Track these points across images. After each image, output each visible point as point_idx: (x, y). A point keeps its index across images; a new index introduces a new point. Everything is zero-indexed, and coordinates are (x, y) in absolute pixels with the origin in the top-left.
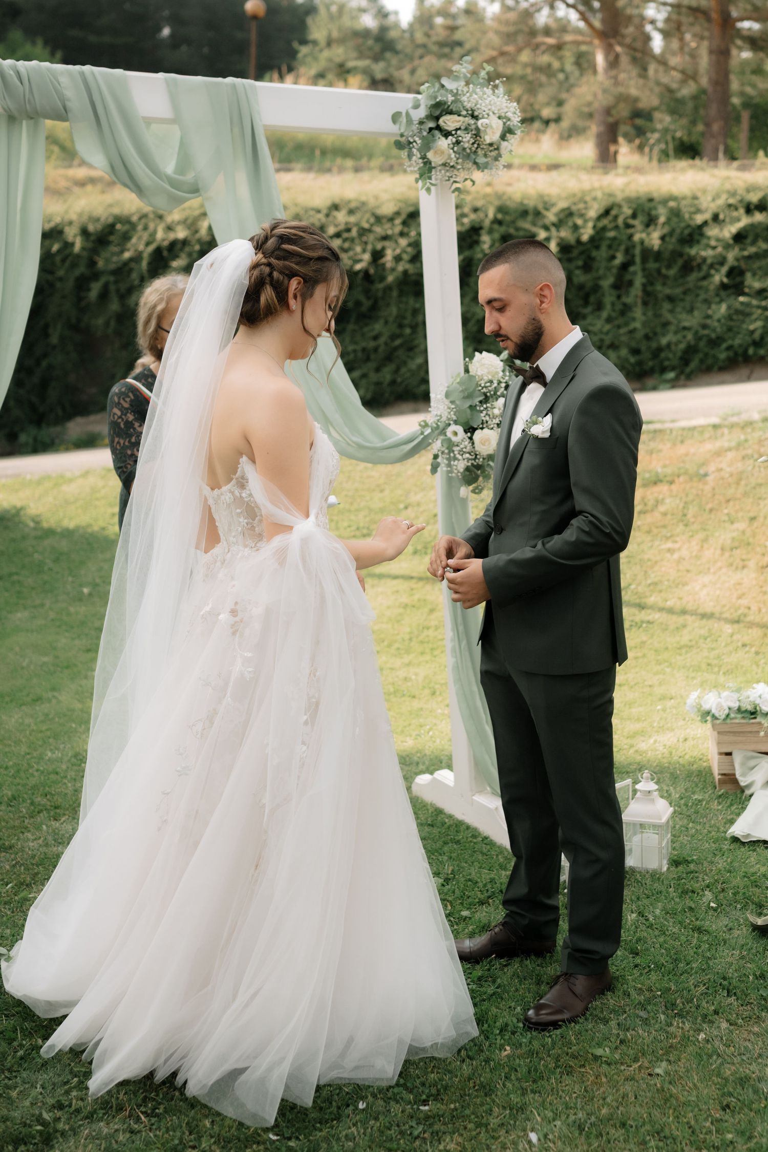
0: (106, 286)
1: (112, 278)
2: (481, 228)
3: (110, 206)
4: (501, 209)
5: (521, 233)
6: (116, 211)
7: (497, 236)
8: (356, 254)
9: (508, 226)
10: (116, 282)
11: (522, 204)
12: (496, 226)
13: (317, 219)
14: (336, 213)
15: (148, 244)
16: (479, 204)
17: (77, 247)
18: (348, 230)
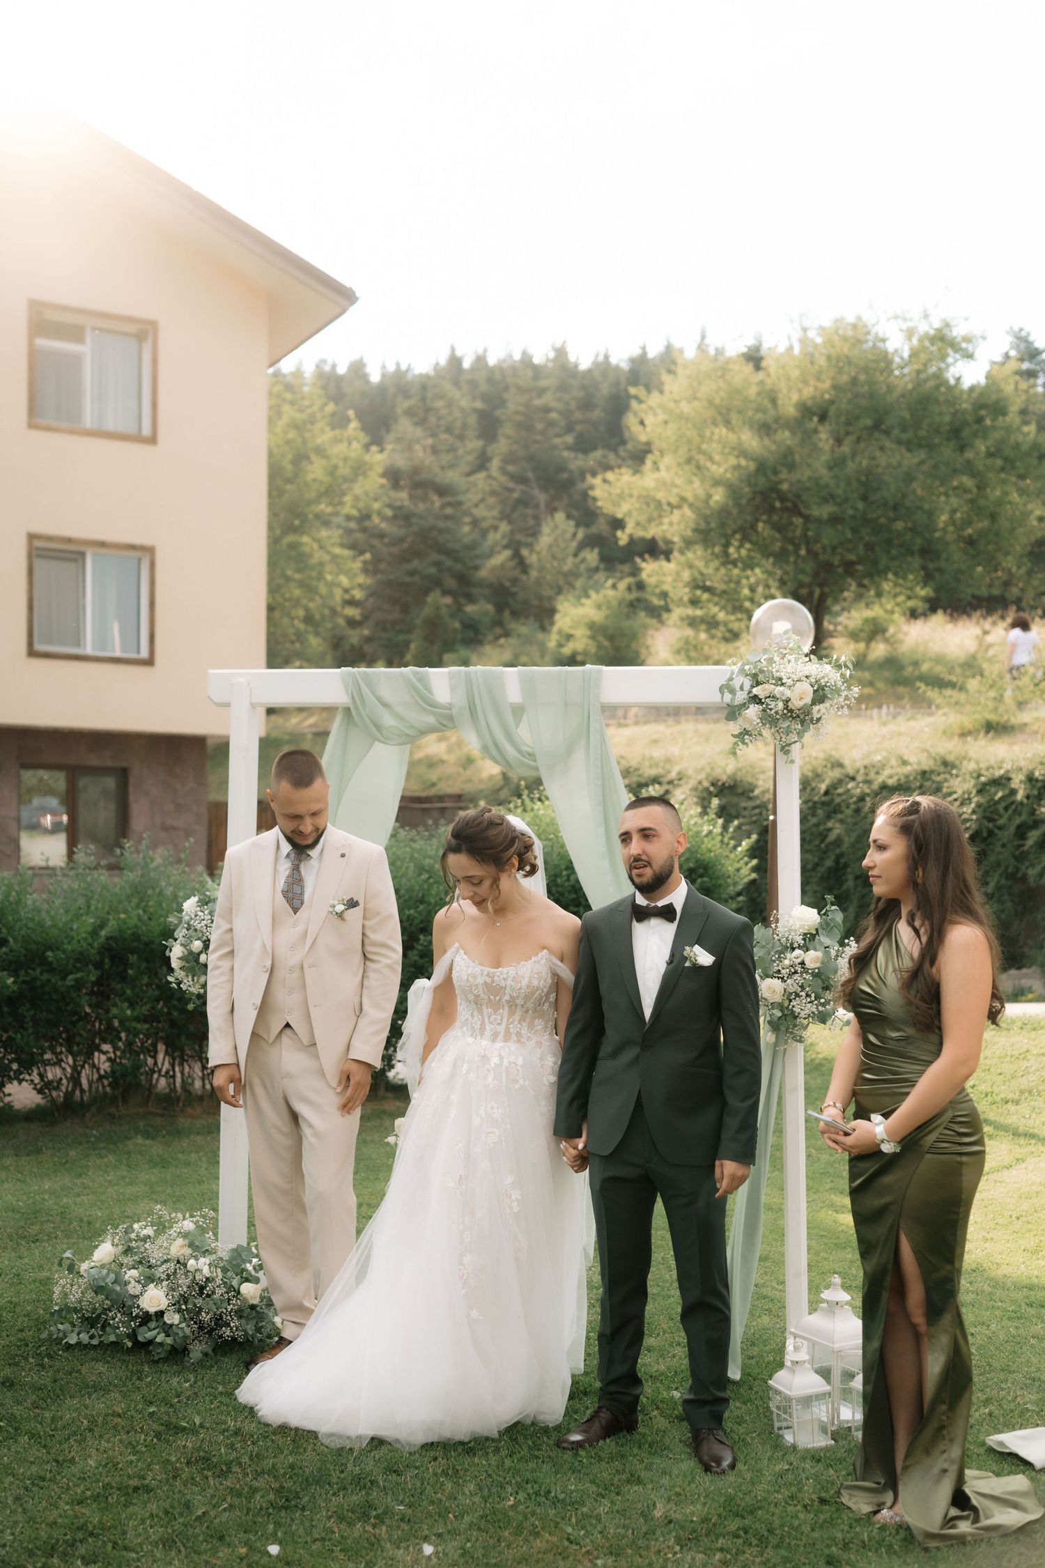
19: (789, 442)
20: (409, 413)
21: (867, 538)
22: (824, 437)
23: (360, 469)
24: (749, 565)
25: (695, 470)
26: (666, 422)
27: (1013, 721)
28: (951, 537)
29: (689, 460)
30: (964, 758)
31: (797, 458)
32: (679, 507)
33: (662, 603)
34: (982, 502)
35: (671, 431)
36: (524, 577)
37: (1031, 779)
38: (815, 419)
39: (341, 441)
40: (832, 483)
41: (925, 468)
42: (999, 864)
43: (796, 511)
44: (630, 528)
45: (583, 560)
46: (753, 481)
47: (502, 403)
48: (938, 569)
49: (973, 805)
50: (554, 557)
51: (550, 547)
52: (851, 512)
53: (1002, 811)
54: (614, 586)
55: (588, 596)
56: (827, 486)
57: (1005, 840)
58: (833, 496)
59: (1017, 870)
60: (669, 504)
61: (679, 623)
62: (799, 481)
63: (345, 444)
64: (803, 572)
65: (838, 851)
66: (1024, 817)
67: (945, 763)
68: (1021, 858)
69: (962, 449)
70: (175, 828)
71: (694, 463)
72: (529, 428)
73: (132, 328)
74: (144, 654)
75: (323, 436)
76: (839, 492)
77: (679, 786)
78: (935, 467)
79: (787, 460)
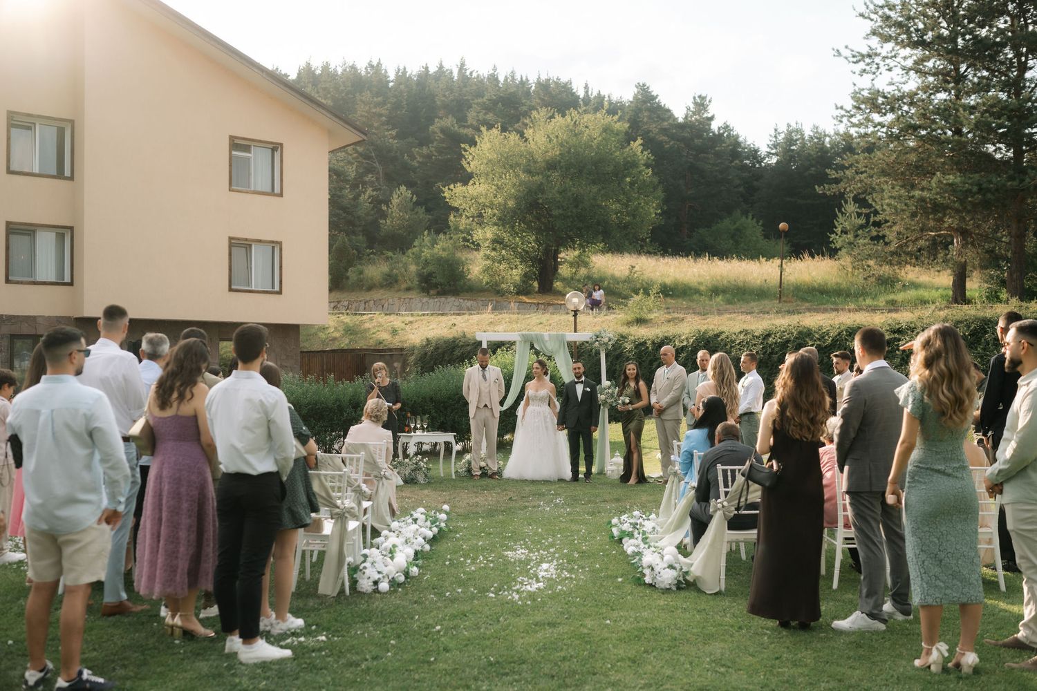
19: (541, 180)
26: (481, 163)
31: (545, 188)
37: (653, 343)
38: (552, 169)
40: (561, 200)
46: (526, 197)
51: (398, 205)
52: (570, 213)
58: (561, 206)
62: (546, 199)
67: (622, 337)
71: (496, 186)
73: (271, 146)
74: (277, 289)
76: (564, 204)
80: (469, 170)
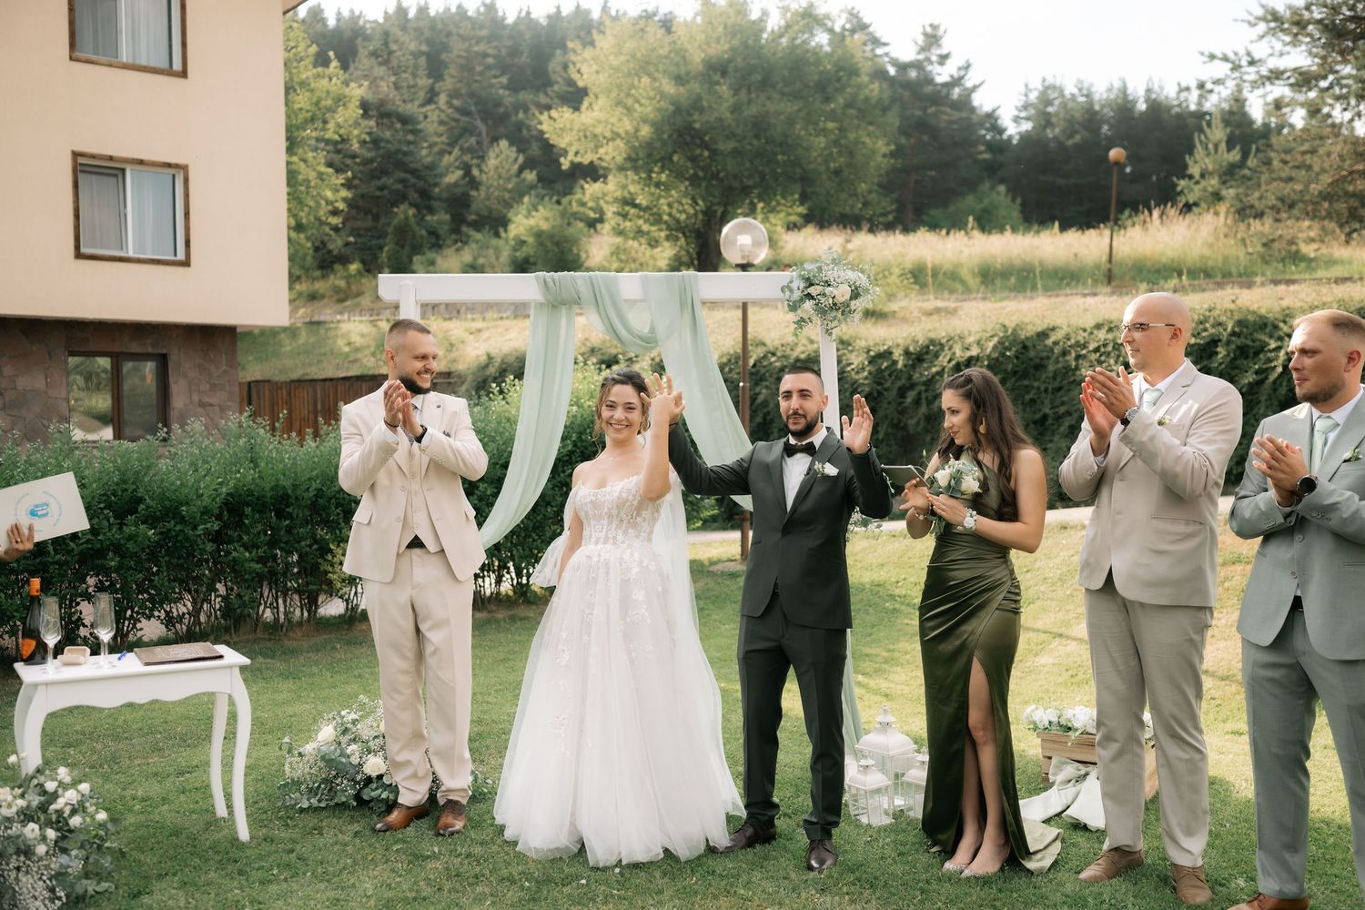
0: (920, 393)
1: (923, 388)
2: (1220, 340)
3: (930, 331)
4: (1240, 323)
5: (1258, 343)
6: (932, 335)
7: (1233, 346)
8: (1110, 365)
9: (1246, 338)
10: (926, 391)
11: (1261, 317)
12: (1234, 338)
13: (1081, 337)
14: (1095, 332)
15: (950, 361)
16: (1223, 319)
17: (900, 365)
18: (1105, 345)
19: (698, 91)
20: (374, 54)
21: (760, 168)
22: (724, 90)
23: (340, 100)
24: (668, 188)
25: (625, 112)
26: (597, 72)
27: (886, 309)
28: (823, 168)
29: (618, 103)
30: (856, 337)
31: (705, 104)
32: (613, 139)
33: (597, 216)
34: (843, 142)
35: (602, 78)
36: (474, 193)
37: (907, 352)
38: (719, 73)
39: (323, 77)
40: (734, 124)
41: (802, 114)
42: (886, 416)
43: (706, 146)
44: (571, 157)
45: (524, 179)
46: (671, 121)
47: (445, 47)
48: (814, 193)
49: (866, 373)
50: (500, 177)
51: (497, 168)
52: (749, 147)
53: (887, 377)
54: (558, 202)
55: (537, 210)
56: (729, 126)
57: (890, 399)
58: (734, 135)
59: (900, 421)
60: (604, 137)
61: (611, 233)
62: (707, 122)
63: (327, 80)
64: (712, 195)
65: (765, 410)
66: (903, 381)
68: (902, 412)
69: (827, 100)
70: (211, 405)
71: (622, 104)
72: (471, 70)
74: (181, 256)
75: (307, 72)
76: (739, 131)
77: (637, 362)
78: (809, 114)
79: (697, 105)
80: (581, 84)
